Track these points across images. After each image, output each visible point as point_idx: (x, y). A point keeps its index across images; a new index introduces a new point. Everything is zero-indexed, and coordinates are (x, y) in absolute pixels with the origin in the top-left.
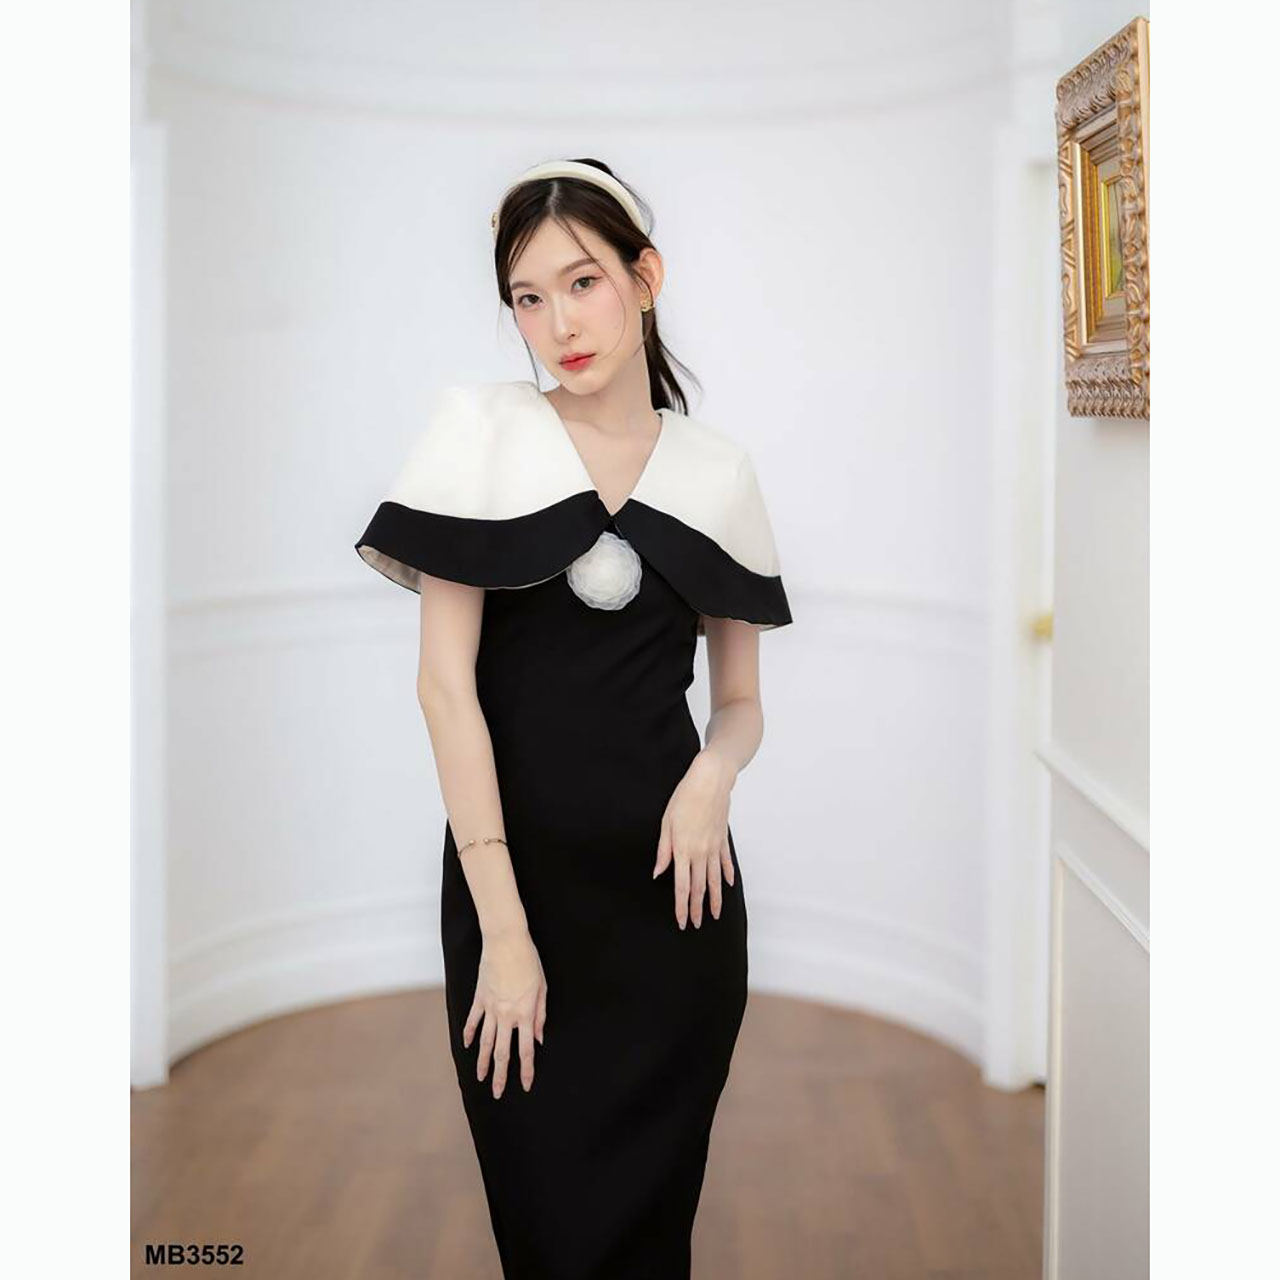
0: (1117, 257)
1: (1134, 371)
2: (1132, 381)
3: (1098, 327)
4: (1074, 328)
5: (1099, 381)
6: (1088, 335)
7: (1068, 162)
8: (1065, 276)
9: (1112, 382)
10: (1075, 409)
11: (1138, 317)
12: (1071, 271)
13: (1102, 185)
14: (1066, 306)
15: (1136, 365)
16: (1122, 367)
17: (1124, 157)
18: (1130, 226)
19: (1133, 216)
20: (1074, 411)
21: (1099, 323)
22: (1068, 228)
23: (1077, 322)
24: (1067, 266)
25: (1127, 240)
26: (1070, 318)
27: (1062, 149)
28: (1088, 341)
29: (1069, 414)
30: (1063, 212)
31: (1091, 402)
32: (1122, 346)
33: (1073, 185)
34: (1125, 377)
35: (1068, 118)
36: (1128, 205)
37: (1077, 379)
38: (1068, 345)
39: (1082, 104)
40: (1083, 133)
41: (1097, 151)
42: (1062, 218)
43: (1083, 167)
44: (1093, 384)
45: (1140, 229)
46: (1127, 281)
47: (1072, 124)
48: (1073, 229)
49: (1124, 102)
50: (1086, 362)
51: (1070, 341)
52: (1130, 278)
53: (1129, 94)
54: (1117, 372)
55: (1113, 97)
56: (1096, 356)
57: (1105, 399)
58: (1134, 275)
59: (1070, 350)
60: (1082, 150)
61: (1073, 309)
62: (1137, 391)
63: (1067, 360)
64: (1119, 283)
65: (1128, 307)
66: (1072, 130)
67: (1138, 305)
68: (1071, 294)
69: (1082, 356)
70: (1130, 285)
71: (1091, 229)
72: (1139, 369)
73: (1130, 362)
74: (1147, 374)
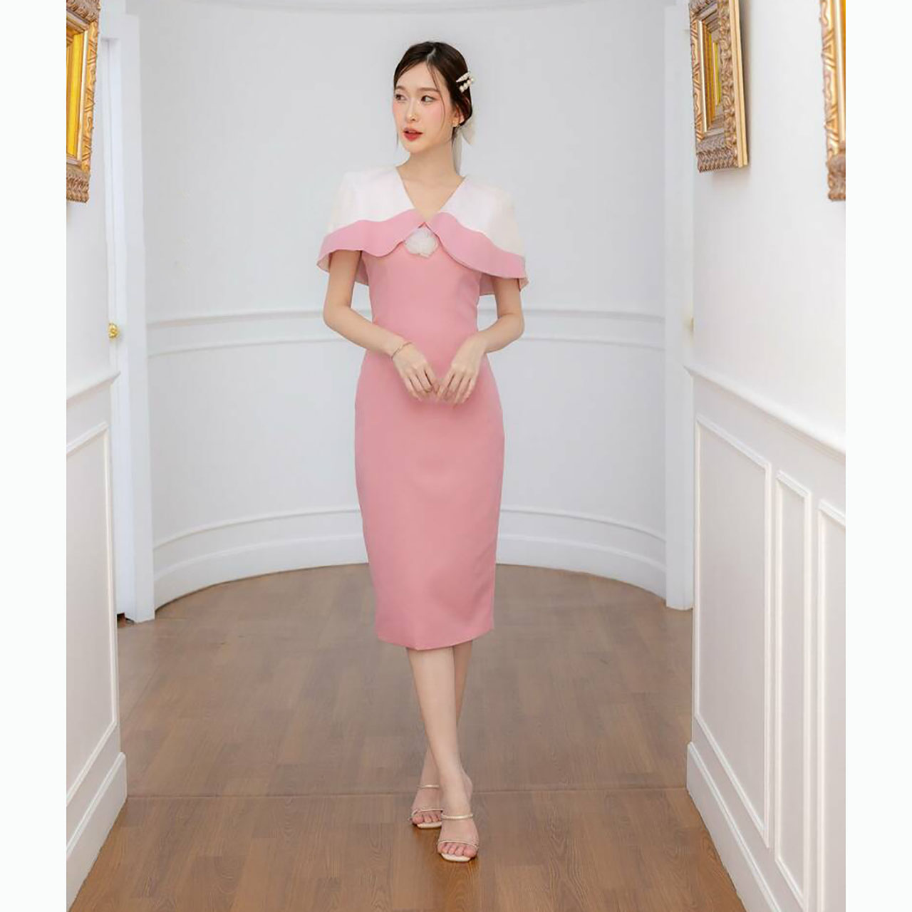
1: (728, 142)
2: (727, 147)
3: (712, 122)
4: (700, 123)
5: (712, 150)
6: (708, 126)
7: (696, 31)
8: (695, 94)
9: (718, 150)
10: (701, 168)
11: (729, 114)
13: (713, 43)
14: (695, 111)
15: (729, 139)
16: (723, 140)
17: (721, 29)
20: (701, 170)
21: (714, 119)
22: (696, 68)
23: (701, 119)
24: (696, 89)
25: (723, 73)
26: (698, 118)
27: (692, 24)
28: (707, 129)
29: (698, 170)
31: (709, 163)
32: (722, 130)
33: (698, 44)
34: (723, 146)
35: (695, 6)
37: (702, 150)
38: (697, 133)
39: (701, 0)
40: (703, 15)
41: (710, 25)
44: (709, 152)
45: (729, 68)
46: (724, 95)
47: (697, 10)
48: (699, 68)
50: (706, 141)
51: (698, 131)
52: (725, 93)
54: (720, 144)
56: (710, 137)
57: (716, 160)
58: (727, 91)
59: (698, 135)
60: (703, 24)
61: (699, 113)
62: (730, 153)
63: (696, 141)
65: (724, 109)
66: (697, 13)
67: (729, 107)
68: (698, 104)
69: (704, 139)
70: (725, 97)
71: (708, 68)
72: (730, 142)
73: (725, 138)
74: (735, 143)
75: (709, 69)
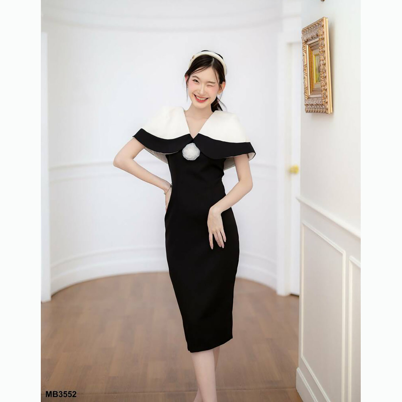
0: (318, 74)
1: (323, 102)
2: (323, 104)
3: (313, 91)
4: (307, 91)
5: (314, 104)
6: (310, 93)
7: (305, 50)
8: (304, 78)
9: (317, 104)
10: (307, 111)
11: (324, 89)
12: (306, 77)
13: (314, 56)
14: (304, 85)
15: (324, 100)
16: (320, 101)
17: (320, 50)
18: (322, 67)
19: (323, 64)
20: (307, 112)
21: (313, 90)
22: (305, 66)
23: (308, 89)
24: (305, 76)
25: (321, 70)
26: (306, 88)
27: (303, 47)
28: (310, 94)
29: (305, 112)
30: (304, 62)
31: (311, 109)
32: (320, 96)
33: (306, 55)
34: (321, 103)
35: (305, 39)
36: (321, 62)
37: (308, 104)
38: (305, 95)
39: (309, 36)
40: (309, 43)
41: (312, 48)
42: (304, 64)
43: (309, 51)
44: (312, 105)
45: (324, 68)
46: (321, 80)
47: (306, 40)
49: (320, 37)
51: (306, 94)
52: (322, 79)
53: (322, 35)
54: (319, 102)
55: (317, 35)
56: (313, 98)
57: (315, 109)
58: (323, 79)
59: (306, 96)
60: (309, 47)
61: (306, 86)
62: (324, 107)
63: (305, 99)
64: (319, 80)
65: (321, 86)
66: (306, 42)
67: (324, 86)
68: (306, 82)
69: (309, 98)
70: (322, 81)
72: (325, 101)
73: (322, 100)
74: (327, 103)
75: (311, 67)
